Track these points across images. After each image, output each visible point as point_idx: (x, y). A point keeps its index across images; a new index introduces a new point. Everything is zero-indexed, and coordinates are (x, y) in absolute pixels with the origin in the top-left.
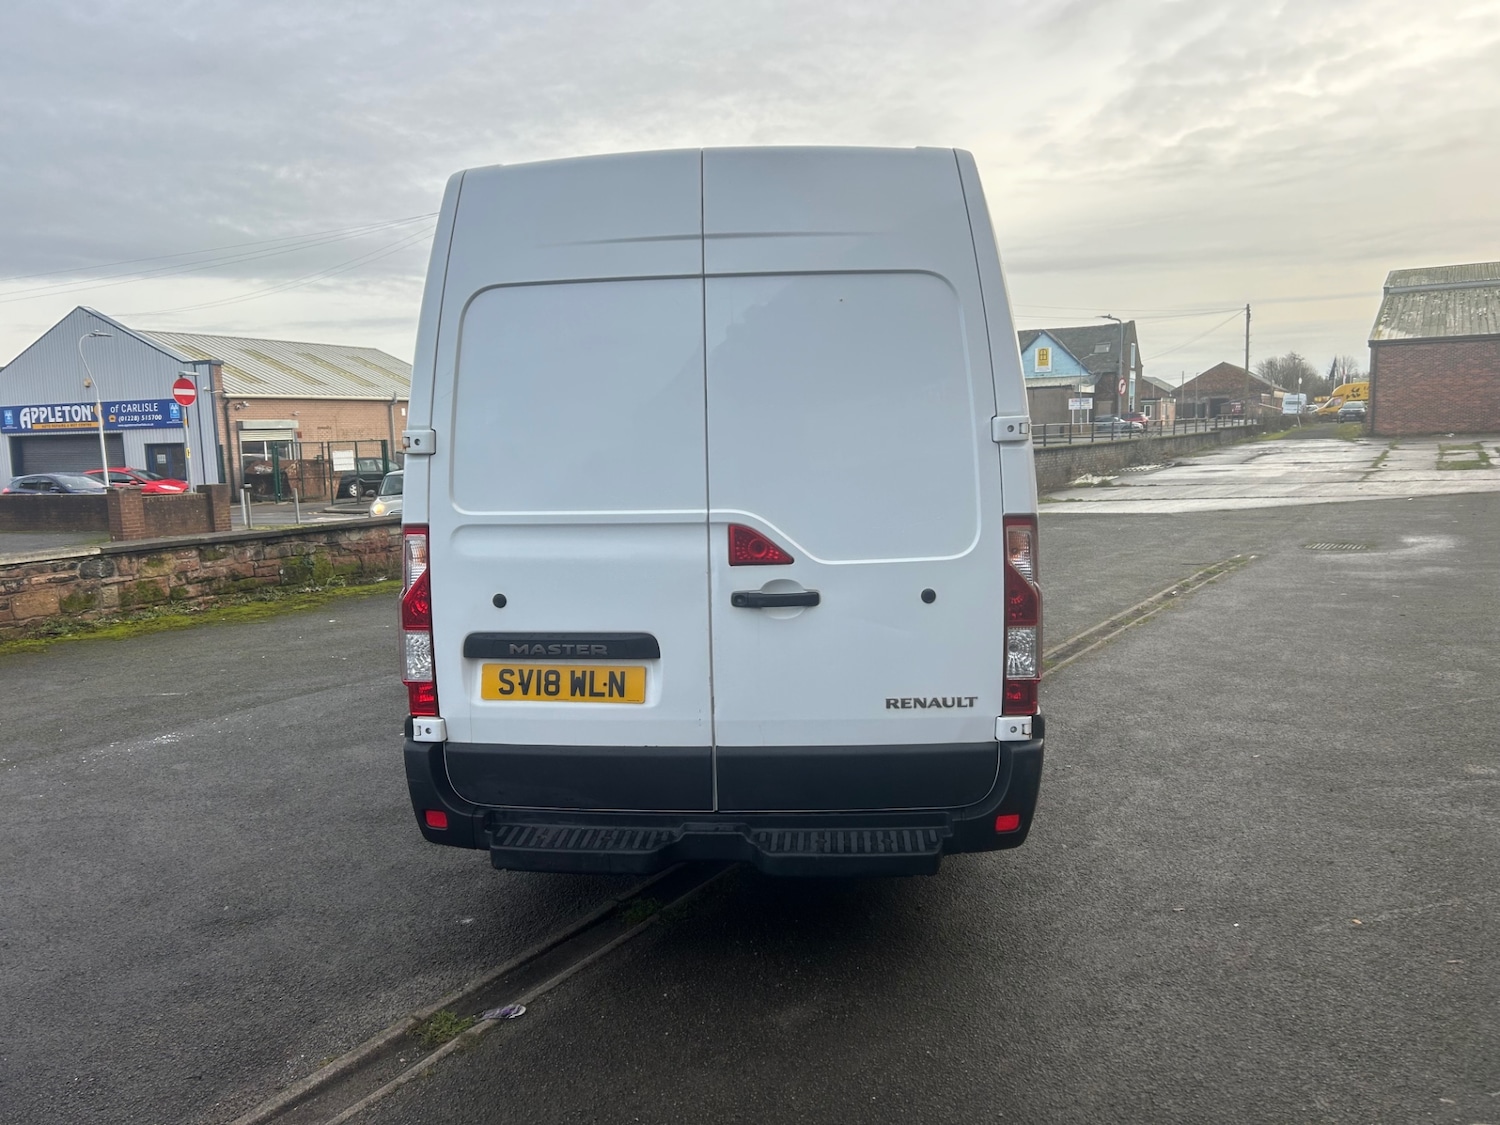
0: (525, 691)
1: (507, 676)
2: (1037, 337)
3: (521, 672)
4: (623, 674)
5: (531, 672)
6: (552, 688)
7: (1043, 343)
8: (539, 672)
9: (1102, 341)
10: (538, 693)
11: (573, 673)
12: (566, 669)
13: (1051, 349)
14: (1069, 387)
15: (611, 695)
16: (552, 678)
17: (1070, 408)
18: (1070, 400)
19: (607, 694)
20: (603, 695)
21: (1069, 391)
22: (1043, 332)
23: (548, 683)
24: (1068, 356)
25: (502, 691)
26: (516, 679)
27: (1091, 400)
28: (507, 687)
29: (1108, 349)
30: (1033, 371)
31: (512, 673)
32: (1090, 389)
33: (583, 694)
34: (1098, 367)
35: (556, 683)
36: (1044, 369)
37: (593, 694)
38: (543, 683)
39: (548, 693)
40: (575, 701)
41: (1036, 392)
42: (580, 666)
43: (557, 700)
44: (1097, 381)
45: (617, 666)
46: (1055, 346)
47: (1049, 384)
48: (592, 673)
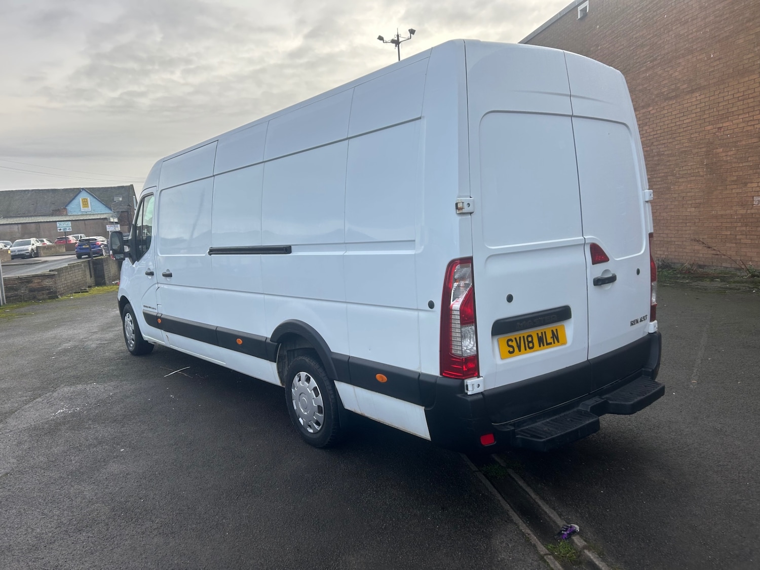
0: (520, 350)
1: (510, 343)
2: (80, 191)
3: (516, 339)
4: (556, 330)
5: (520, 338)
6: (531, 345)
7: (83, 195)
8: (524, 337)
9: (117, 195)
10: (526, 350)
11: (538, 334)
12: (534, 332)
13: (89, 199)
14: (105, 219)
15: (554, 343)
16: (530, 339)
17: (108, 230)
18: (107, 226)
19: (553, 343)
20: (551, 343)
21: (106, 221)
22: (83, 189)
23: (529, 342)
24: (100, 203)
25: (510, 352)
26: (514, 344)
27: (119, 225)
28: (511, 350)
29: (121, 199)
30: (80, 211)
31: (512, 341)
32: (116, 220)
33: (544, 345)
34: (117, 209)
35: (532, 342)
36: (86, 209)
37: (548, 344)
38: (526, 343)
39: (530, 348)
40: (541, 350)
41: (86, 222)
42: (539, 330)
43: (534, 351)
44: (118, 216)
45: (553, 326)
46: (92, 198)
47: (94, 218)
48: (545, 332)
